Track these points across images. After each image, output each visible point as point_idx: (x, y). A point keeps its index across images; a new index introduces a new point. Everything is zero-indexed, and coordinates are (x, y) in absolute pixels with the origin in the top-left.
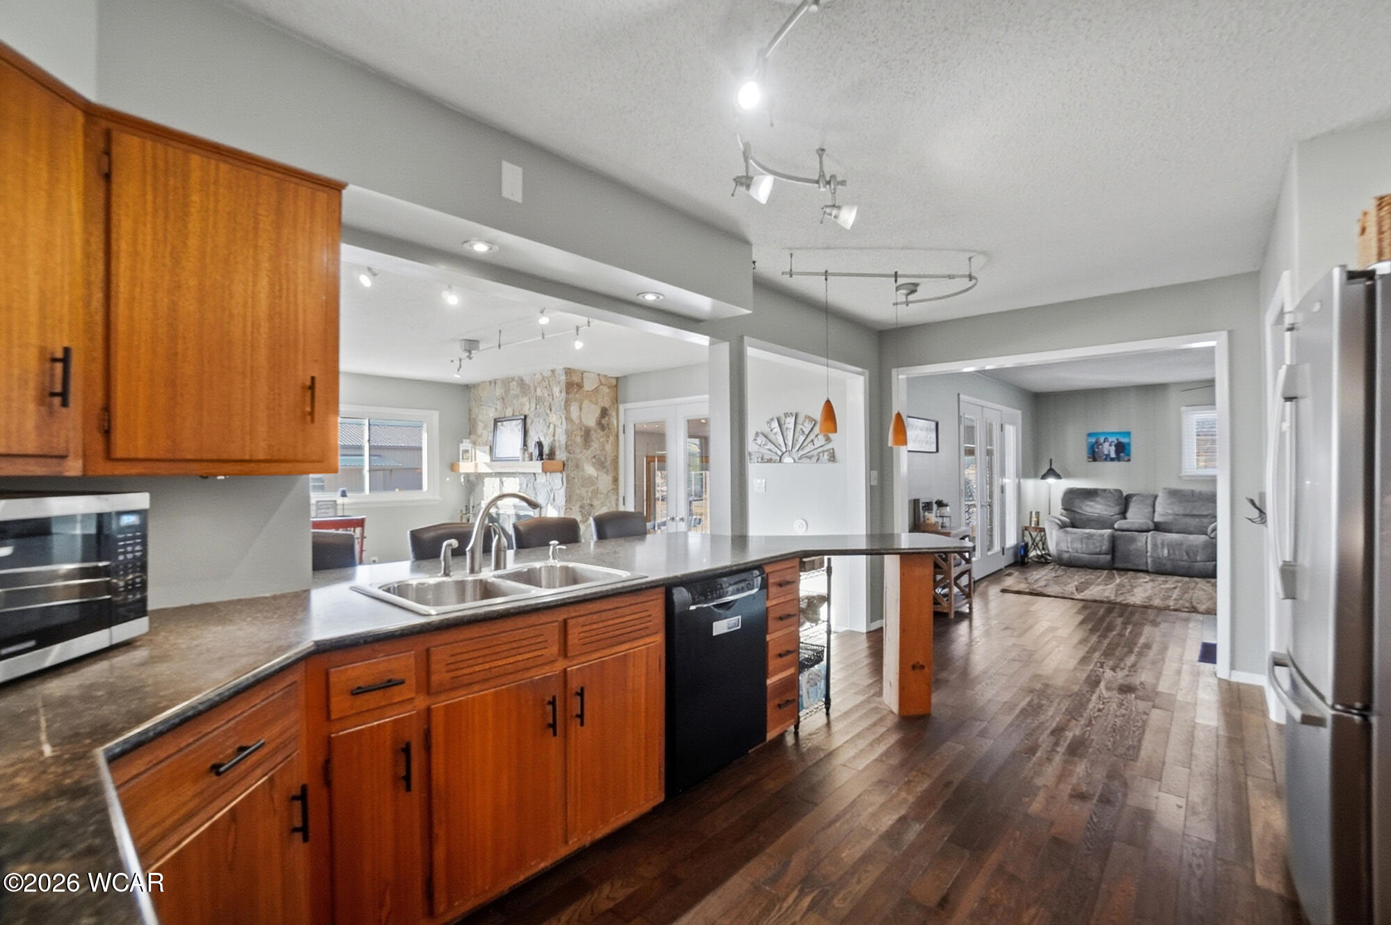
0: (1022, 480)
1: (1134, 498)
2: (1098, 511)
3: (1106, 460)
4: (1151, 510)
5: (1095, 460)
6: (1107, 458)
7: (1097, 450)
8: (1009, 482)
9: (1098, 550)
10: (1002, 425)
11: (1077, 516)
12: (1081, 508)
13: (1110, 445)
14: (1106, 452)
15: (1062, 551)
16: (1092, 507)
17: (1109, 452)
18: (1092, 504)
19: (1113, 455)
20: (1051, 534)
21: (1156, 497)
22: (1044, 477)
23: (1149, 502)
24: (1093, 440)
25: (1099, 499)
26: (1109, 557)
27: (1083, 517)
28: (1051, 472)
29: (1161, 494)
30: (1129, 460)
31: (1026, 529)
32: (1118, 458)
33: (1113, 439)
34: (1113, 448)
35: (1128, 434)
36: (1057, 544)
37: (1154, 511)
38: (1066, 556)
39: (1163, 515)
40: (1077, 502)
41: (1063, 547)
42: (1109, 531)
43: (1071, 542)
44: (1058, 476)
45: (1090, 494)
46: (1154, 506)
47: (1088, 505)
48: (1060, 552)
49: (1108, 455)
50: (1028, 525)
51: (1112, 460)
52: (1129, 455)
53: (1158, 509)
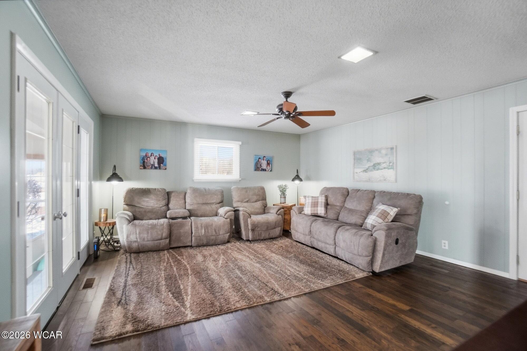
0: (93, 182)
1: (173, 194)
2: (152, 205)
3: (152, 168)
4: (183, 201)
5: (145, 168)
6: (153, 167)
7: (146, 161)
8: (84, 186)
9: (160, 237)
10: (79, 126)
11: (137, 209)
12: (139, 203)
13: (155, 158)
14: (152, 163)
15: (131, 242)
16: (147, 202)
17: (154, 162)
18: (147, 199)
19: (156, 165)
20: (122, 228)
21: (185, 193)
22: (109, 180)
23: (182, 196)
24: (144, 154)
25: (152, 196)
26: (167, 241)
27: (141, 210)
28: (115, 176)
29: (189, 191)
30: (166, 169)
31: (96, 224)
32: (160, 168)
33: (157, 154)
34: (156, 161)
35: (166, 151)
36: (128, 237)
37: (185, 202)
38: (135, 245)
39: (191, 205)
40: (136, 199)
41: (133, 238)
42: (165, 220)
43: (140, 233)
44: (121, 179)
45: (145, 192)
46: (185, 199)
47: (144, 201)
48: (130, 243)
49: (153, 165)
50: (97, 221)
51: (156, 168)
52: (165, 165)
53: (188, 200)
